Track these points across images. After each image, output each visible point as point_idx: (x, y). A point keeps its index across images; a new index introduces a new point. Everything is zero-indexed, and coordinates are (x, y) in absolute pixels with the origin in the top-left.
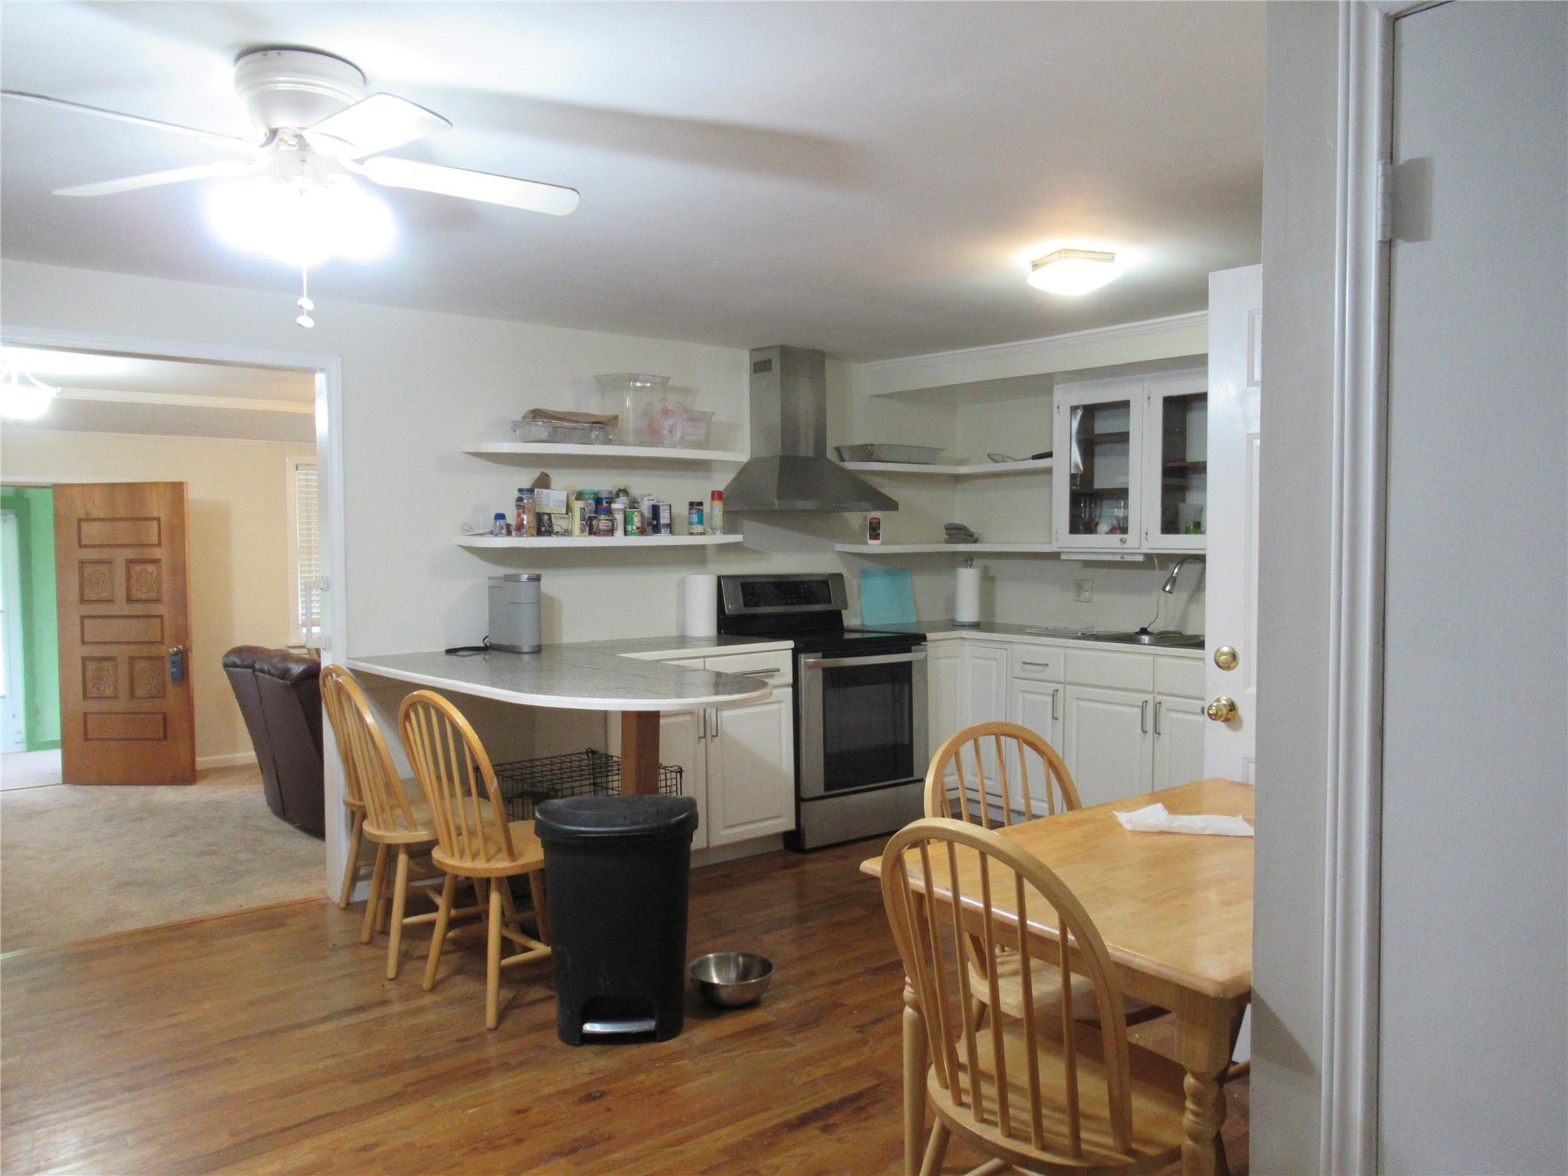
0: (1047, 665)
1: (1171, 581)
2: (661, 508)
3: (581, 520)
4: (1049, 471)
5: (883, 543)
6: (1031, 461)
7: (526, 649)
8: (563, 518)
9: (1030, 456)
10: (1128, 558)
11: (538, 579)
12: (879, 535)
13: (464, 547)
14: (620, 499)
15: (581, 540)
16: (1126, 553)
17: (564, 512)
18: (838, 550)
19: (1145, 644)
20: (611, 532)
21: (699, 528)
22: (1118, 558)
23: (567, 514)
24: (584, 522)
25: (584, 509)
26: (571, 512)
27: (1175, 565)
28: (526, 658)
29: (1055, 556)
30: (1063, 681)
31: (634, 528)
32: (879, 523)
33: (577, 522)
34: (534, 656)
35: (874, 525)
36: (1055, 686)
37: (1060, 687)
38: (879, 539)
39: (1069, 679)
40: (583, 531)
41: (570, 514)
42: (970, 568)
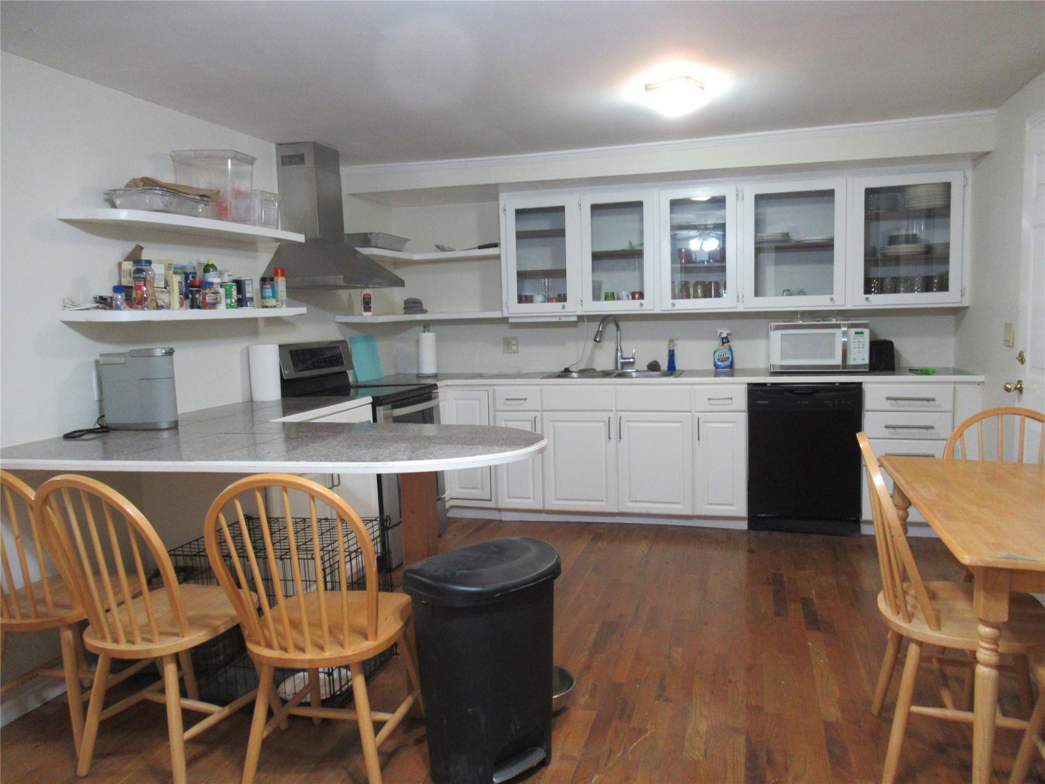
0: (526, 399)
1: (599, 334)
2: (246, 282)
3: (180, 294)
4: (498, 257)
5: (373, 315)
6: (477, 250)
7: (164, 425)
8: (162, 292)
9: (477, 246)
10: (564, 319)
11: (170, 353)
12: (370, 308)
13: (66, 323)
14: (211, 273)
15: (181, 313)
16: (564, 316)
17: (163, 286)
18: (338, 321)
19: (575, 378)
20: (213, 306)
21: (273, 302)
22: (557, 319)
23: (165, 288)
24: (182, 296)
25: (181, 283)
26: (168, 286)
27: (598, 323)
28: (165, 435)
29: (504, 320)
30: (540, 409)
31: (233, 301)
32: (370, 298)
33: (176, 297)
34: (172, 431)
35: (366, 300)
36: (535, 414)
37: (538, 414)
38: (370, 311)
39: (545, 408)
40: (182, 305)
41: (168, 288)
42: (428, 332)
